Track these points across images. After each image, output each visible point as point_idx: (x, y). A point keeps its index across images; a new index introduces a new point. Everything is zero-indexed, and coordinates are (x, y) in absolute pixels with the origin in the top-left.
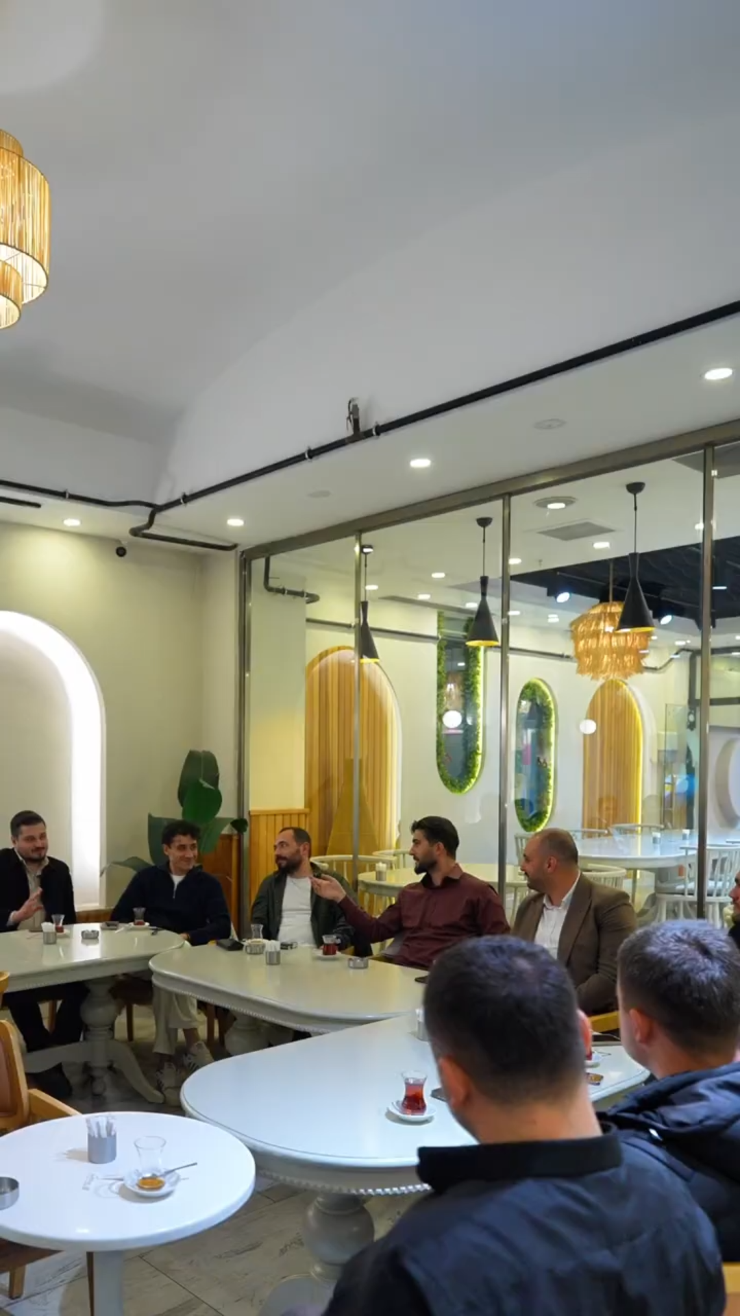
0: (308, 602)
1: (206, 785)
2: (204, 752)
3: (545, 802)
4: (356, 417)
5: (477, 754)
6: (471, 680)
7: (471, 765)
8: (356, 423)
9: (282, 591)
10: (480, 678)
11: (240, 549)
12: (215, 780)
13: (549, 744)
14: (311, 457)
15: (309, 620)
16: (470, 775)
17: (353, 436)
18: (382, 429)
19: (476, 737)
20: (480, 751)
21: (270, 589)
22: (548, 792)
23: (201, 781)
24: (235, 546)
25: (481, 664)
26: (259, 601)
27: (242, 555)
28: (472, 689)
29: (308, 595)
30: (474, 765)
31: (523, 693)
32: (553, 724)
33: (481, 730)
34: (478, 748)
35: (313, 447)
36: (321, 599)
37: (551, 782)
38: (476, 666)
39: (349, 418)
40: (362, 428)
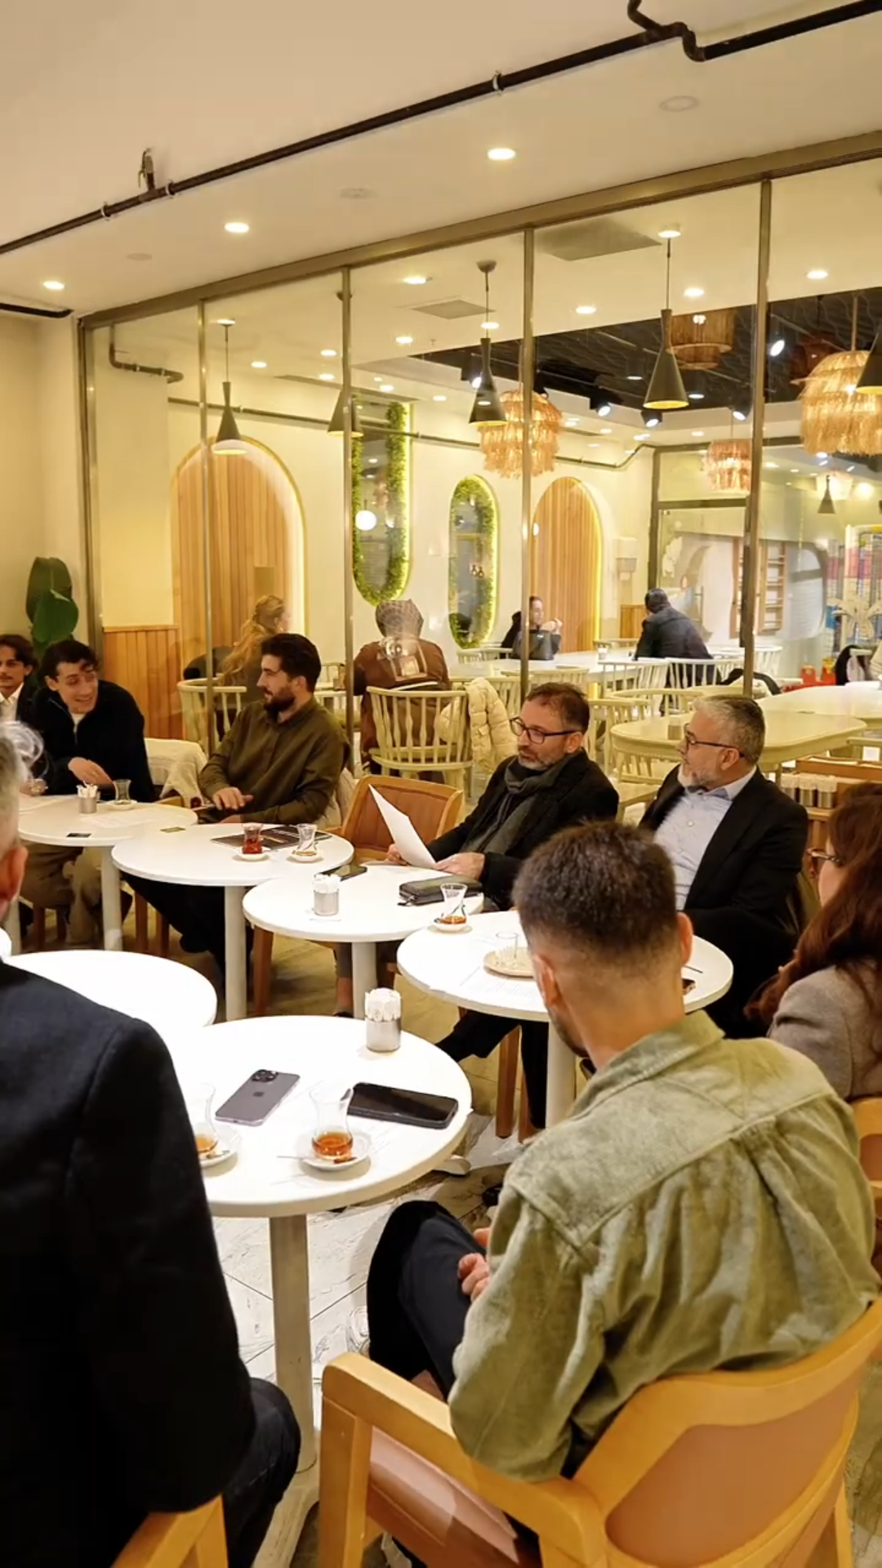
0: (169, 382)
1: (58, 596)
2: (52, 559)
3: (485, 615)
4: (150, 172)
5: (403, 561)
6: (394, 475)
7: (395, 574)
8: (150, 179)
9: (133, 368)
10: (405, 474)
11: (77, 315)
12: (67, 591)
13: (489, 551)
14: (108, 215)
15: (171, 400)
16: (395, 586)
17: (147, 193)
18: (176, 188)
19: (401, 541)
20: (406, 558)
21: (118, 365)
22: (490, 605)
23: (53, 592)
24: (66, 313)
25: (407, 457)
26: (103, 381)
27: (79, 324)
28: (395, 486)
29: (168, 373)
30: (399, 575)
31: (457, 491)
32: (495, 527)
33: (407, 534)
34: (403, 554)
35: (111, 203)
36: (185, 377)
37: (493, 593)
38: (399, 460)
39: (142, 172)
40: (158, 185)
